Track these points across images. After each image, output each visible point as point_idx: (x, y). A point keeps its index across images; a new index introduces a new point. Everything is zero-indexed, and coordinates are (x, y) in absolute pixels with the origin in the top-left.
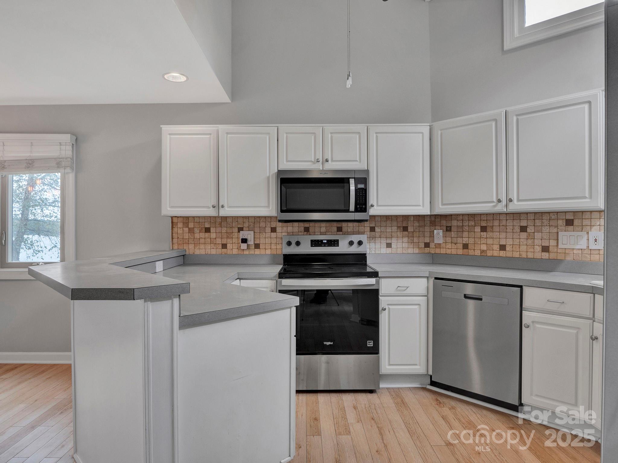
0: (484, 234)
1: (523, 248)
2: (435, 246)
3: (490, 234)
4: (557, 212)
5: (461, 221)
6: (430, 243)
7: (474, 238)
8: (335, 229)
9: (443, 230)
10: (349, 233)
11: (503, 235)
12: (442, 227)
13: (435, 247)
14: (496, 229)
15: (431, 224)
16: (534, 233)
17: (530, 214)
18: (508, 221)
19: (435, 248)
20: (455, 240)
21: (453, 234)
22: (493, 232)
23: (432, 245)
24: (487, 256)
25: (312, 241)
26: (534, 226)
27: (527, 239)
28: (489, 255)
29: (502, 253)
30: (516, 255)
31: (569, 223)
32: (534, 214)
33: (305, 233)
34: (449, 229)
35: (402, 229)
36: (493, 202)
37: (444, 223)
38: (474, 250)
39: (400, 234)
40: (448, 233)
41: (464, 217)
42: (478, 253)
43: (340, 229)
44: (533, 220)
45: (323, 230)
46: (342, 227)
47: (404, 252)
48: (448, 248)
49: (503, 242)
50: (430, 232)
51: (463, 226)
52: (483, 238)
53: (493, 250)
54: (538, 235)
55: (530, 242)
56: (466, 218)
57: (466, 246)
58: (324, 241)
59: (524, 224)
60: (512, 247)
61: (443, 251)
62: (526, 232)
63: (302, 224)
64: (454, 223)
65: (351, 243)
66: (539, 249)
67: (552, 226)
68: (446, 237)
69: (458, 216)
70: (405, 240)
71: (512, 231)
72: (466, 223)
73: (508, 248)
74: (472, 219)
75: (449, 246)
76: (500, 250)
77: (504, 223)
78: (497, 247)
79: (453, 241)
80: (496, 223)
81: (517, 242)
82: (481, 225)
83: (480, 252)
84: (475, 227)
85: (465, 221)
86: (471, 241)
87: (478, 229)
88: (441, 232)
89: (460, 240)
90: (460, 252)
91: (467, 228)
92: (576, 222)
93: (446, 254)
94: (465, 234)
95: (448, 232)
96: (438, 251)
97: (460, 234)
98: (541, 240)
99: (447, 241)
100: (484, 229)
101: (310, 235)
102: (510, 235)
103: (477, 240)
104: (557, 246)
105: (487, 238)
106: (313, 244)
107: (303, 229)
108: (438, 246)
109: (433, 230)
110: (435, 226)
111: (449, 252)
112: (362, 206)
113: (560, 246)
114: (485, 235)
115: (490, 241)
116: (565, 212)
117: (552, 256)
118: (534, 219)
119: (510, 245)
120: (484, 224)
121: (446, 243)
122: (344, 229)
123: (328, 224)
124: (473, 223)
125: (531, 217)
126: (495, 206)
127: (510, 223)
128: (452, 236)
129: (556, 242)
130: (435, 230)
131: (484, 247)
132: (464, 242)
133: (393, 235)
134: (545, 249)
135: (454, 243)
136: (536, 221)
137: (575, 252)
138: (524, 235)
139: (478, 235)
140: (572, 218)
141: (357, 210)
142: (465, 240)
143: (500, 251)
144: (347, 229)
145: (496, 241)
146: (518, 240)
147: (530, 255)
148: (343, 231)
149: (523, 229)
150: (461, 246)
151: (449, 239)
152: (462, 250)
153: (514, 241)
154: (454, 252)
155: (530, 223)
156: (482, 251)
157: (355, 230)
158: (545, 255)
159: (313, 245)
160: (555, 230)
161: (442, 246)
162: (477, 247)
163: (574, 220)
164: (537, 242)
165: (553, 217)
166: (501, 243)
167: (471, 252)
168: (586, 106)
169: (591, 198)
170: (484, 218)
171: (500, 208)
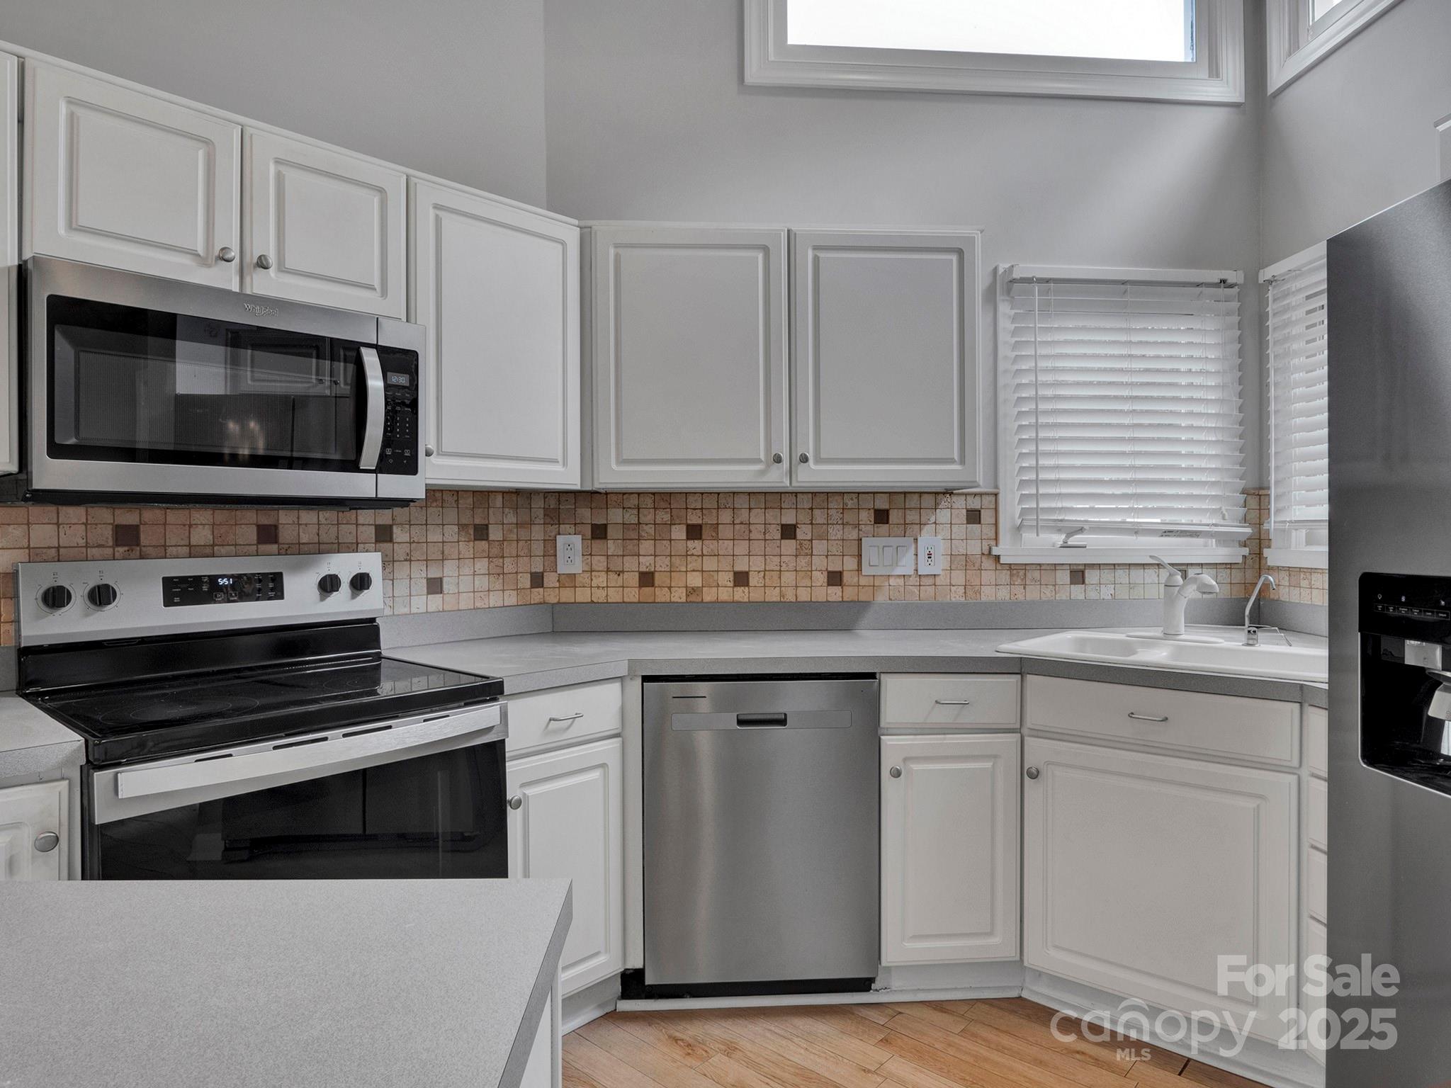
0: (695, 545)
1: (788, 578)
2: (559, 581)
3: (710, 546)
4: (859, 493)
5: (635, 512)
6: (545, 574)
7: (671, 556)
8: (252, 534)
9: (583, 535)
10: (305, 548)
11: (742, 547)
12: (579, 528)
13: (557, 585)
14: (725, 531)
15: (548, 520)
16: (811, 540)
17: (802, 497)
18: (753, 511)
19: (559, 587)
20: (616, 564)
21: (612, 547)
22: (718, 539)
23: (550, 579)
24: (702, 602)
25: (169, 583)
26: (812, 524)
27: (796, 556)
28: (707, 598)
29: (741, 594)
30: (773, 595)
31: (881, 517)
32: (810, 495)
33: (121, 549)
34: (599, 532)
35: (472, 532)
36: (758, 461)
37: (585, 514)
38: (670, 588)
39: (466, 548)
40: (598, 545)
41: (641, 499)
42: (679, 595)
43: (268, 535)
44: (809, 509)
45: (202, 536)
46: (276, 527)
47: (478, 604)
48: (598, 587)
49: (741, 566)
50: (544, 540)
51: (639, 523)
52: (693, 555)
53: (718, 586)
54: (819, 546)
55: (803, 562)
56: (649, 501)
57: (647, 579)
58: (221, 582)
59: (789, 518)
60: (764, 577)
61: (583, 595)
62: (795, 538)
63: (103, 514)
64: (615, 516)
65: (329, 585)
66: (821, 578)
67: (848, 524)
68: (591, 555)
69: (625, 497)
70: (482, 565)
71: (762, 537)
72: (647, 517)
73: (754, 580)
74: (663, 505)
75: (600, 579)
76: (735, 586)
77: (743, 516)
78: (726, 578)
79: (612, 568)
80: (726, 517)
81: (773, 563)
82: (689, 522)
83: (684, 594)
84: (673, 527)
85: (645, 512)
86: (662, 564)
87: (679, 532)
88: (577, 539)
89: (630, 563)
90: (632, 595)
91: (650, 529)
92: (894, 516)
93: (592, 602)
94: (646, 546)
95: (598, 541)
96: (567, 595)
97: (631, 546)
98: (827, 556)
99: (594, 567)
100: (694, 532)
101: (142, 557)
102: (758, 547)
103: (676, 561)
104: (859, 569)
105: (703, 555)
106: (176, 594)
107: (108, 532)
108: (569, 581)
109: (553, 534)
110: (559, 524)
111: (599, 596)
112: (403, 452)
113: (866, 570)
114: (699, 548)
115: (710, 564)
116: (874, 493)
117: (850, 593)
118: (812, 509)
119: (759, 572)
120: (694, 519)
121: (591, 571)
122: (286, 534)
123: (221, 515)
124: (667, 517)
125: (805, 502)
126: (762, 473)
127: (757, 517)
128: (609, 554)
129: (855, 560)
130: (558, 537)
131: (695, 580)
132: (643, 569)
133: (446, 552)
134: (835, 578)
135: (616, 572)
136: (816, 512)
137: (892, 581)
138: (790, 546)
139: (680, 547)
140: (886, 507)
141: (387, 465)
142: (646, 563)
143: (735, 589)
144: (295, 533)
145: (725, 564)
146: (777, 559)
147: (804, 595)
148: (281, 540)
149: (788, 532)
150: (633, 579)
151: (599, 561)
152: (637, 590)
153: (768, 561)
154: (615, 596)
155: (804, 517)
156: (691, 591)
157: (324, 538)
158: (835, 593)
159: (177, 600)
160: (854, 534)
161: (579, 579)
162: (678, 580)
163: (891, 512)
164: (819, 562)
165: (850, 504)
166: (737, 569)
167: (662, 595)
168: (954, 258)
169: (962, 462)
170: (694, 502)
171: (776, 478)
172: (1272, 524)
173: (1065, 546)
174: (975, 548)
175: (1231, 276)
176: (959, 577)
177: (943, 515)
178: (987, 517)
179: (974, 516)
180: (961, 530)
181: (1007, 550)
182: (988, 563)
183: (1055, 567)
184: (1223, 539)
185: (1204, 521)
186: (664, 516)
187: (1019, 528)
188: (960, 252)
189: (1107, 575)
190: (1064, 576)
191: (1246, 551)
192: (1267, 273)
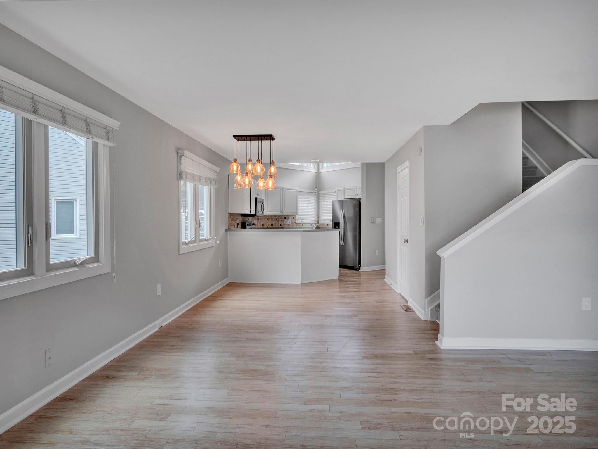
1: (276, 225)
3: (269, 221)
14: (270, 219)
21: (260, 221)
26: (279, 219)
31: (285, 218)
34: (258, 219)
36: (279, 212)
40: (258, 221)
55: (278, 223)
59: (276, 218)
66: (279, 225)
73: (273, 225)
75: (258, 225)
78: (271, 225)
80: (271, 218)
87: (266, 219)
88: (256, 220)
89: (261, 223)
94: (263, 221)
104: (283, 224)
115: (269, 223)
125: (278, 216)
126: (280, 213)
127: (274, 218)
131: (267, 225)
134: (281, 225)
137: (286, 225)
149: (276, 220)
150: (261, 225)
164: (279, 223)
165: (282, 217)
168: (296, 191)
169: (297, 212)
170: (268, 216)
171: (281, 214)
172: (320, 219)
173: (301, 221)
174: (293, 221)
175: (317, 192)
176: (292, 225)
177: (291, 218)
178: (294, 218)
179: (293, 218)
180: (292, 219)
181: (297, 222)
182: (295, 223)
183: (300, 224)
184: (315, 221)
185: (313, 219)
186: (265, 218)
187: (298, 219)
188: (297, 190)
189: (305, 225)
190: (301, 225)
191: (317, 222)
192: (319, 192)
